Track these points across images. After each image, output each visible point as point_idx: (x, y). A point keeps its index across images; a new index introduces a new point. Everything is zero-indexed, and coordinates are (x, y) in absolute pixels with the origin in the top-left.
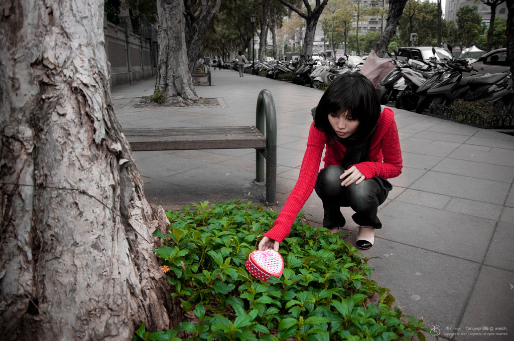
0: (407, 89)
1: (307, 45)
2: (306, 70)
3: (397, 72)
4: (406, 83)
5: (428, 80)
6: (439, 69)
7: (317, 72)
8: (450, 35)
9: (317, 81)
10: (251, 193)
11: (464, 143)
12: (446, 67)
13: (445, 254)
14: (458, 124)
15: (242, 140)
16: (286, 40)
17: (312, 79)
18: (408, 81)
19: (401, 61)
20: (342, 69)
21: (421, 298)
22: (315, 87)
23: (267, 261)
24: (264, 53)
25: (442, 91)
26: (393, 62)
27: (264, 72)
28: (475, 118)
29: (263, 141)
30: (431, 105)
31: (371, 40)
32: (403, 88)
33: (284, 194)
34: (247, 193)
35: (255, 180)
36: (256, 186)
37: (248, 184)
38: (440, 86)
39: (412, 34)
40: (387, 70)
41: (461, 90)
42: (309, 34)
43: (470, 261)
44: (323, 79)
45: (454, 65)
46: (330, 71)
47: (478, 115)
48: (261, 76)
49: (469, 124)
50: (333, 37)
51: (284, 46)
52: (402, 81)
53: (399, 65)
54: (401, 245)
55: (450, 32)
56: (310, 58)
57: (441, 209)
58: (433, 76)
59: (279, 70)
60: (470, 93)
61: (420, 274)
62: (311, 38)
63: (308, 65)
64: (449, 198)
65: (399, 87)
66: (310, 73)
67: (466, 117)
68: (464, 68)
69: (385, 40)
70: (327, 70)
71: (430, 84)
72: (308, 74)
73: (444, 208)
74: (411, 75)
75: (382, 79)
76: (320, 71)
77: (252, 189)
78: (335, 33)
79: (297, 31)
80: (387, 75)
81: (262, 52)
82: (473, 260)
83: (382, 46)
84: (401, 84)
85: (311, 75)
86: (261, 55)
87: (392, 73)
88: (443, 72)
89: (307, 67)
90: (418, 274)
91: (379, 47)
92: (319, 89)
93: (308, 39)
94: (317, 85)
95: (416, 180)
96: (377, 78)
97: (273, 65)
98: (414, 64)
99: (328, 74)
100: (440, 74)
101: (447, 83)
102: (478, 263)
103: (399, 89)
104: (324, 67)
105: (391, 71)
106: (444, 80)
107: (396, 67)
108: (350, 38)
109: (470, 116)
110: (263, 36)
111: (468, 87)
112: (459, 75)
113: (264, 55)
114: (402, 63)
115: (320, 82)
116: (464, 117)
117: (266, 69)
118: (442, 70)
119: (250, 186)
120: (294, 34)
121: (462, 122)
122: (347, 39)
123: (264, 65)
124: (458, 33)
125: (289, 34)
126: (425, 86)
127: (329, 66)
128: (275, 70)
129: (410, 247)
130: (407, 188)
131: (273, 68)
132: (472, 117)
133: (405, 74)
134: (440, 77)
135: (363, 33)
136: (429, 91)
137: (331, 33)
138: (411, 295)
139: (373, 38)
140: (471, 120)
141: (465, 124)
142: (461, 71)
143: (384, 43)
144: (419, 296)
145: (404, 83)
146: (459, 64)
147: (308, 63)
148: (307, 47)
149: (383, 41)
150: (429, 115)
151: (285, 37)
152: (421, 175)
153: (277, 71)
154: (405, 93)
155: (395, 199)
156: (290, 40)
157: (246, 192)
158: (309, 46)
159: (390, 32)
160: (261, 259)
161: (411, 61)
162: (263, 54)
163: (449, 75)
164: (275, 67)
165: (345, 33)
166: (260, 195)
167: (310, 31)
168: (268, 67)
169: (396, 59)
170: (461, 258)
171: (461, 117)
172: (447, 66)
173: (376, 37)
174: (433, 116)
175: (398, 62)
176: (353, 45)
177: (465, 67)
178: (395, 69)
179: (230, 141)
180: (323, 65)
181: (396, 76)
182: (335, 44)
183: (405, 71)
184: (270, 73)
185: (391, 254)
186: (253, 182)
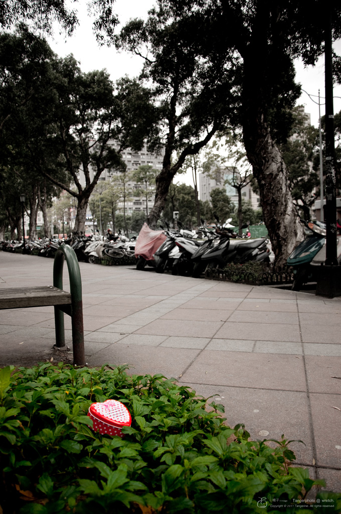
0: (182, 256)
1: (79, 222)
2: (79, 246)
3: (170, 242)
4: (180, 251)
5: (200, 247)
6: (208, 237)
7: (91, 247)
8: (207, 213)
9: (92, 256)
10: (54, 359)
11: (245, 298)
12: (215, 235)
13: (272, 390)
14: (234, 284)
15: (45, 297)
16: (55, 221)
17: (86, 254)
18: (182, 249)
19: (173, 232)
20: (116, 243)
21: (270, 433)
22: (90, 262)
23: (111, 412)
24: (35, 233)
25: (214, 256)
26: (166, 233)
27: (36, 251)
28: (248, 277)
29: (68, 297)
30: (207, 269)
31: (137, 219)
32: (178, 256)
33: (90, 356)
34: (50, 359)
35: (55, 345)
36: (58, 352)
37: (47, 351)
38: (211, 252)
39: (174, 212)
40: (160, 241)
41: (230, 255)
42: (81, 212)
43: (297, 391)
44: (98, 253)
45: (221, 232)
46: (104, 246)
47: (250, 274)
48: (33, 254)
49: (243, 283)
50: (102, 217)
51: (53, 226)
52: (176, 249)
53: (171, 236)
54: (228, 387)
55: (207, 211)
56: (83, 235)
57: (251, 351)
58: (204, 243)
59: (52, 247)
60: (238, 257)
61: (258, 411)
62: (83, 216)
63: (81, 241)
64: (254, 342)
65: (174, 256)
66: (85, 249)
67: (240, 277)
68: (230, 234)
69: (155, 215)
70: (101, 245)
71: (202, 251)
72: (83, 251)
73: (253, 351)
74: (185, 243)
75: (156, 250)
76: (94, 247)
77: (54, 354)
78: (103, 213)
79: (66, 212)
80: (161, 246)
81: (32, 231)
82: (299, 390)
83: (152, 220)
84: (175, 253)
85: (86, 251)
86: (32, 234)
87: (165, 244)
88: (212, 240)
89: (81, 244)
90: (256, 411)
91: (150, 221)
92: (95, 263)
93: (80, 217)
94: (92, 260)
95: (218, 331)
96: (152, 250)
97: (45, 244)
98: (185, 234)
99: (103, 249)
100: (210, 241)
101: (217, 249)
102: (304, 392)
103: (174, 257)
104: (98, 242)
105: (164, 243)
106: (215, 246)
107: (169, 238)
108: (117, 218)
109: (243, 276)
110: (33, 217)
111: (236, 252)
112: (227, 242)
113: (35, 234)
114: (174, 234)
115: (95, 257)
116: (239, 277)
117: (38, 248)
118: (211, 238)
119: (51, 352)
120: (63, 214)
121: (237, 282)
122: (115, 220)
123: (36, 245)
124: (213, 212)
125: (57, 215)
126: (198, 252)
127: (103, 240)
128: (47, 249)
129: (238, 388)
130: (212, 338)
131: (45, 246)
132: (245, 276)
133: (179, 243)
134: (210, 244)
135: (129, 213)
136: (203, 257)
137: (100, 213)
138: (259, 432)
139: (139, 217)
140: (245, 279)
141: (240, 283)
142: (228, 238)
143: (155, 218)
144: (267, 432)
145: (179, 251)
146: (226, 231)
147: (81, 240)
148: (79, 225)
149: (153, 216)
150: (206, 279)
151: (53, 217)
152: (220, 326)
153: (50, 249)
154: (181, 260)
155: (204, 348)
156: (59, 221)
157: (48, 358)
158: (81, 224)
159: (159, 207)
160: (104, 410)
161: (182, 231)
162: (33, 233)
163: (219, 241)
164: (47, 245)
165: (113, 213)
166: (65, 359)
167: (81, 209)
168: (39, 246)
169: (168, 230)
170: (288, 391)
171: (235, 278)
172: (215, 233)
173: (141, 216)
174: (210, 279)
175: (170, 233)
176: (120, 224)
177: (232, 234)
178: (169, 239)
179: (31, 298)
180: (96, 241)
181: (170, 246)
182: (104, 224)
183: (178, 240)
184: (42, 251)
185: (223, 397)
186: (53, 348)
